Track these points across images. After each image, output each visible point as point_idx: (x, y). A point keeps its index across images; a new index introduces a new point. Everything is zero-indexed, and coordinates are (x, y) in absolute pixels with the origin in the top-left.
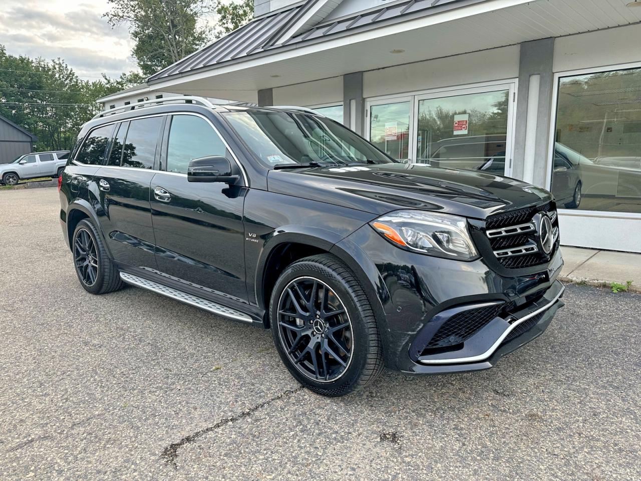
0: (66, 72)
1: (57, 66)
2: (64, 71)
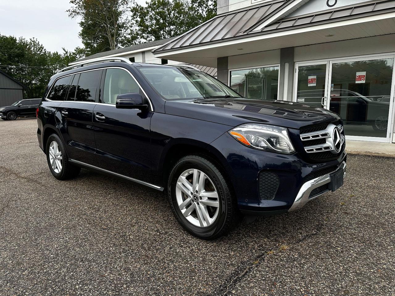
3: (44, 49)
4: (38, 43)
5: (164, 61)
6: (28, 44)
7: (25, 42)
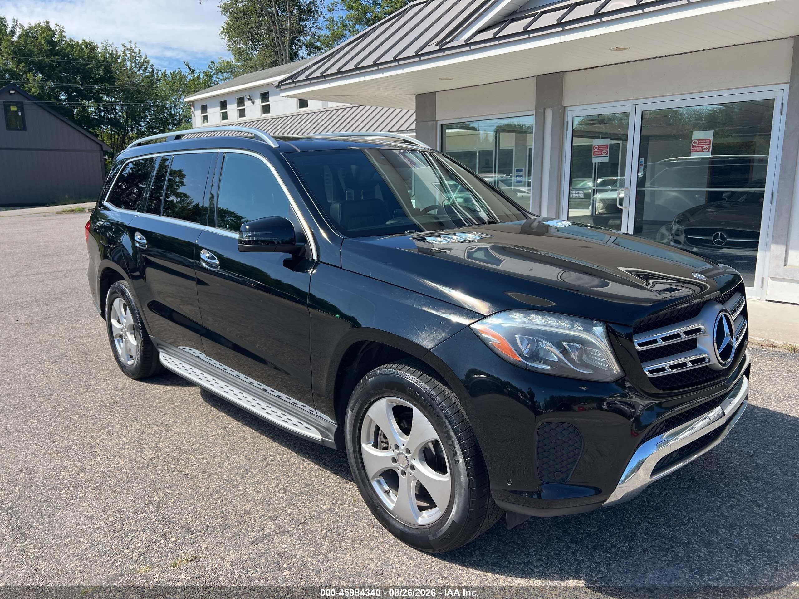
0: (139, 59)
1: (128, 52)
2: (137, 58)
3: (150, 64)
4: (140, 53)
5: (303, 103)
6: (120, 55)
7: (112, 51)
